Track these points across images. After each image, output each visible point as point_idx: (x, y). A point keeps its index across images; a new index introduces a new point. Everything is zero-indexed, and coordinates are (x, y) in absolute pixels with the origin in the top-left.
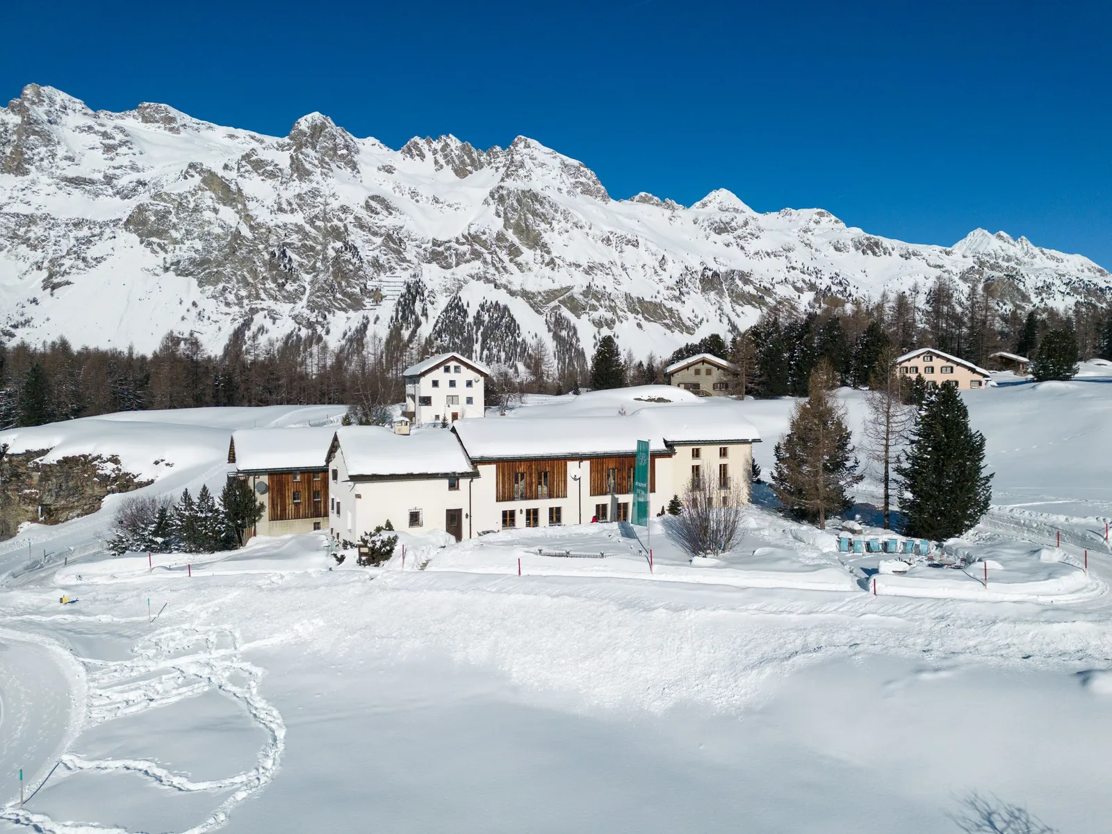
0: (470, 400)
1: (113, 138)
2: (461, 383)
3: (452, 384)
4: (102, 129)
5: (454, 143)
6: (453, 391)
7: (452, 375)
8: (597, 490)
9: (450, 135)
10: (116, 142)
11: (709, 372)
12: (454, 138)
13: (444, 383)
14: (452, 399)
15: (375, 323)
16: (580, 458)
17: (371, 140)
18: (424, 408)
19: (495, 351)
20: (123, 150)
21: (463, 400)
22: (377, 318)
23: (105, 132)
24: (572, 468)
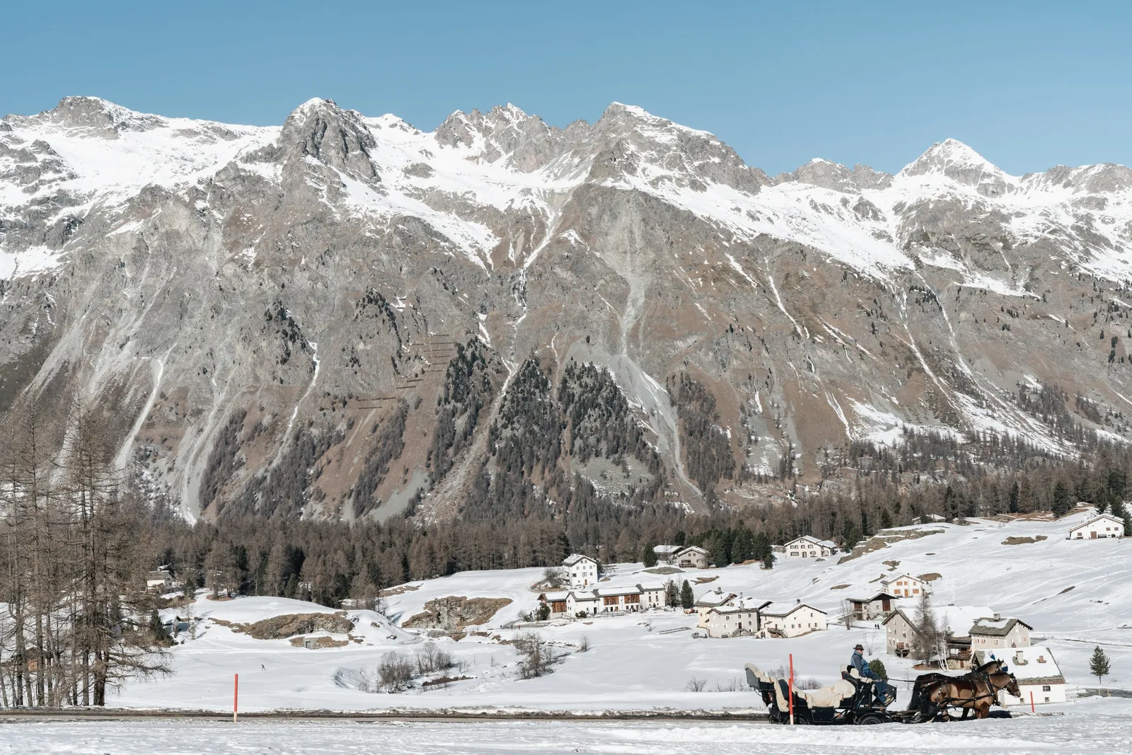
0: (591, 574)
1: (35, 160)
2: (588, 567)
3: (584, 568)
4: (19, 147)
5: (515, 115)
6: (584, 571)
7: (584, 564)
8: (626, 602)
9: (509, 106)
10: (38, 164)
11: (694, 555)
12: (515, 109)
13: (581, 568)
14: (584, 574)
15: (417, 407)
16: (621, 595)
17: (391, 118)
18: (574, 578)
19: (592, 440)
20: (49, 175)
21: (589, 574)
22: (419, 402)
23: (23, 150)
24: (620, 598)
